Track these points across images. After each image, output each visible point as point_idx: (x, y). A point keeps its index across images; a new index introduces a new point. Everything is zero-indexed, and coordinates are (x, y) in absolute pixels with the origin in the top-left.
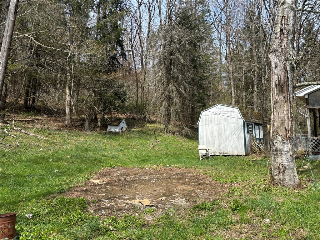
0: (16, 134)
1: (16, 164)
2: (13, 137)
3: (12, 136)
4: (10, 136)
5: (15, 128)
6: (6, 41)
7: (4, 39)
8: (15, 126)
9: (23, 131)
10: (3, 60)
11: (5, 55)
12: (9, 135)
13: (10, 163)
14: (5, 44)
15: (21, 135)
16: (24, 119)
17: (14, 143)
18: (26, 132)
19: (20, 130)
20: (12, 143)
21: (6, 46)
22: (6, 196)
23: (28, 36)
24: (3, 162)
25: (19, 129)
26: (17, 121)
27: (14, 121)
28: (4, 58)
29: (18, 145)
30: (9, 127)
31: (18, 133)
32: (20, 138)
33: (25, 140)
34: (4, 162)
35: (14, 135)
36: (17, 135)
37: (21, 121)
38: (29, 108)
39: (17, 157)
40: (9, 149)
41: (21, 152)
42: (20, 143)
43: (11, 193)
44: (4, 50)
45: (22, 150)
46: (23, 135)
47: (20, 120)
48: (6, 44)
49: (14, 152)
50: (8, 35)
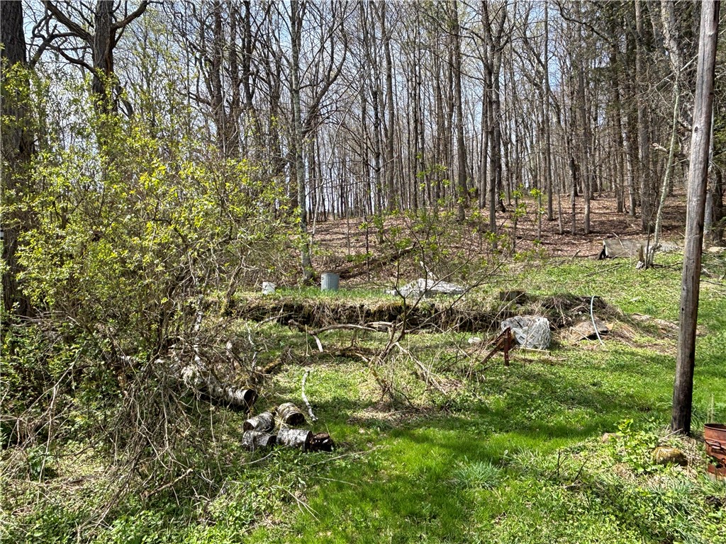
6: (703, 82)
10: (700, 121)
11: (704, 109)
21: (704, 92)
28: (704, 116)
44: (700, 101)
48: (704, 87)
50: (705, 68)
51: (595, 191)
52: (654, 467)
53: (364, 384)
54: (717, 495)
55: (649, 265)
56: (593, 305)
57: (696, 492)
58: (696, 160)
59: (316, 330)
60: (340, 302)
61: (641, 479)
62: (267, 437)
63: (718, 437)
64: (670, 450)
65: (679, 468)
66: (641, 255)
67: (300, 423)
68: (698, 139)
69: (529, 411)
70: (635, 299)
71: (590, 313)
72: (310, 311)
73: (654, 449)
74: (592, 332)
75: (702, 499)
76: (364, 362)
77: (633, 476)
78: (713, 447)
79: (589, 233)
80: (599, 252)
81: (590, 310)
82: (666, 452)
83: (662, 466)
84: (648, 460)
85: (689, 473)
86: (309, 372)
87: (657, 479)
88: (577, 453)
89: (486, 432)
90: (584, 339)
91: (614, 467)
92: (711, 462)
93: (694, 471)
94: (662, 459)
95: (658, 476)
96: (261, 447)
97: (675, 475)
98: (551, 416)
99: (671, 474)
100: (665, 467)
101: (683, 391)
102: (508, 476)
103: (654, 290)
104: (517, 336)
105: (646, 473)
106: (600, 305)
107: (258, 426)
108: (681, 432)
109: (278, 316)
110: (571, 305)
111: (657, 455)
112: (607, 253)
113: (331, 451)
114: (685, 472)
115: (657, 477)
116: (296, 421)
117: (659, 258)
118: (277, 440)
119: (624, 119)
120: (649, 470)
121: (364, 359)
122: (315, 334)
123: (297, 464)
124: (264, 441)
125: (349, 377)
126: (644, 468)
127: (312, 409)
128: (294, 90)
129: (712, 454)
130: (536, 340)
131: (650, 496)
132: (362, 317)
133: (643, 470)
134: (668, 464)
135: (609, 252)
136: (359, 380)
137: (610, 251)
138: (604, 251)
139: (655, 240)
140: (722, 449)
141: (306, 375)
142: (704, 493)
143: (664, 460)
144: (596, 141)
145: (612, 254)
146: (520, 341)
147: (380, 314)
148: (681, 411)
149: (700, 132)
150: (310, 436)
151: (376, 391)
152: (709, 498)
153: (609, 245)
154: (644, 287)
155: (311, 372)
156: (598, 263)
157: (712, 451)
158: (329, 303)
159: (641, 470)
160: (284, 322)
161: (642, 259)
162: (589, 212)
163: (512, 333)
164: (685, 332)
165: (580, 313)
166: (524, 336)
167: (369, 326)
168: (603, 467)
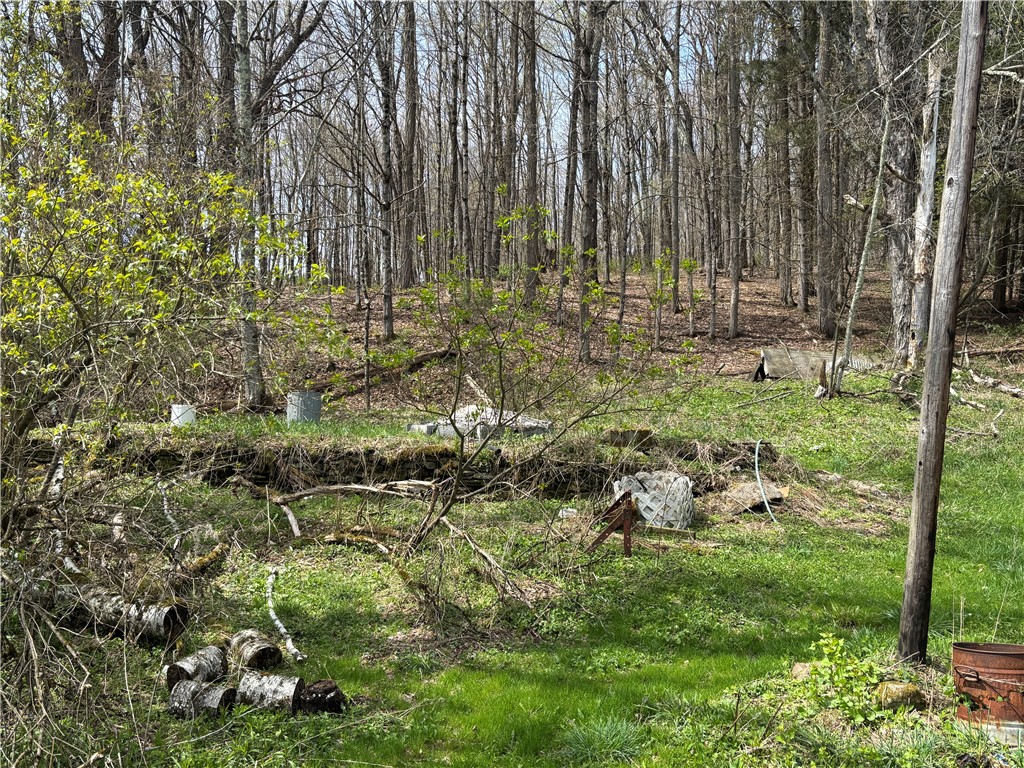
0: (981, 396)
1: (1000, 495)
2: (975, 407)
3: (972, 405)
4: (965, 404)
5: (976, 379)
6: (963, 109)
7: (955, 104)
8: (977, 373)
9: (1004, 388)
10: (957, 169)
11: (963, 151)
12: (963, 400)
13: (980, 488)
14: (962, 118)
15: (1000, 402)
16: (1001, 349)
17: (982, 427)
18: (1016, 391)
19: (995, 385)
20: (975, 425)
21: (964, 124)
22: (985, 592)
23: (998, 73)
24: (957, 486)
25: (991, 381)
26: (978, 355)
27: (970, 356)
28: (962, 161)
29: (996, 432)
30: (959, 377)
31: (989, 395)
32: (998, 411)
33: (1015, 417)
34: (960, 484)
35: (977, 400)
36: (985, 400)
37: (991, 356)
38: (1012, 310)
39: (996, 470)
40: (968, 446)
41: (1008, 455)
42: (1002, 425)
43: (999, 583)
44: (957, 138)
45: (1009, 448)
46: (1008, 400)
47: (987, 354)
48: (965, 116)
49: (984, 455)
50: (967, 86)
51: (745, 267)
52: (879, 714)
53: (383, 592)
54: (971, 751)
55: (834, 392)
56: (759, 455)
57: (942, 750)
58: (948, 230)
59: (287, 496)
60: (326, 444)
61: (859, 733)
62: (219, 693)
63: (975, 662)
64: (901, 686)
65: (915, 715)
66: (823, 375)
67: (275, 665)
68: (952, 197)
69: (671, 632)
70: (816, 447)
71: (754, 469)
72: (270, 459)
73: (876, 685)
74: (758, 500)
75: (951, 760)
76: (381, 554)
77: (848, 728)
78: (967, 678)
79: (736, 336)
80: (755, 367)
81: (754, 463)
82: (896, 689)
83: (890, 712)
84: (867, 702)
85: (930, 720)
86: (276, 573)
87: (884, 732)
88: (756, 697)
89: (605, 669)
90: (746, 511)
91: (819, 717)
92: (961, 701)
93: (936, 718)
94: (889, 700)
95: (886, 727)
96: (208, 709)
97: (911, 724)
98: (705, 638)
99: (904, 724)
100: (895, 712)
101: (917, 592)
102: (653, 739)
103: (843, 433)
104: (641, 506)
105: (867, 723)
106: (769, 454)
107: (196, 673)
108: (915, 658)
109: (206, 470)
110: (723, 455)
111: (883, 696)
112: (766, 370)
113: (341, 711)
114: (923, 720)
115: (883, 730)
116: (267, 661)
117: (849, 381)
118: (238, 697)
119: (795, 152)
120: (871, 718)
121: (381, 547)
122: (285, 503)
123: (281, 738)
124: (214, 698)
125: (354, 580)
126: (865, 716)
127: (293, 640)
128: (240, 46)
129: (964, 689)
130: (671, 512)
131: (878, 759)
132: (369, 472)
133: (863, 719)
134: (900, 709)
135: (769, 369)
136: (373, 586)
137: (772, 367)
138: (762, 366)
139: (845, 351)
140: (979, 681)
141: (271, 579)
142: (954, 751)
143: (893, 702)
144: (749, 184)
145: (774, 371)
146: (645, 514)
147: (403, 467)
148: (915, 624)
149: (955, 187)
150: (299, 687)
151: (406, 605)
152: (960, 758)
153: (767, 357)
154: (828, 428)
155: (280, 572)
156: (755, 386)
157: (965, 685)
158: (306, 445)
159: (860, 719)
160: (217, 478)
161: (823, 383)
162: (737, 300)
163: (633, 500)
164: (923, 500)
165: (738, 468)
166: (652, 505)
167: (390, 488)
168: (800, 717)
